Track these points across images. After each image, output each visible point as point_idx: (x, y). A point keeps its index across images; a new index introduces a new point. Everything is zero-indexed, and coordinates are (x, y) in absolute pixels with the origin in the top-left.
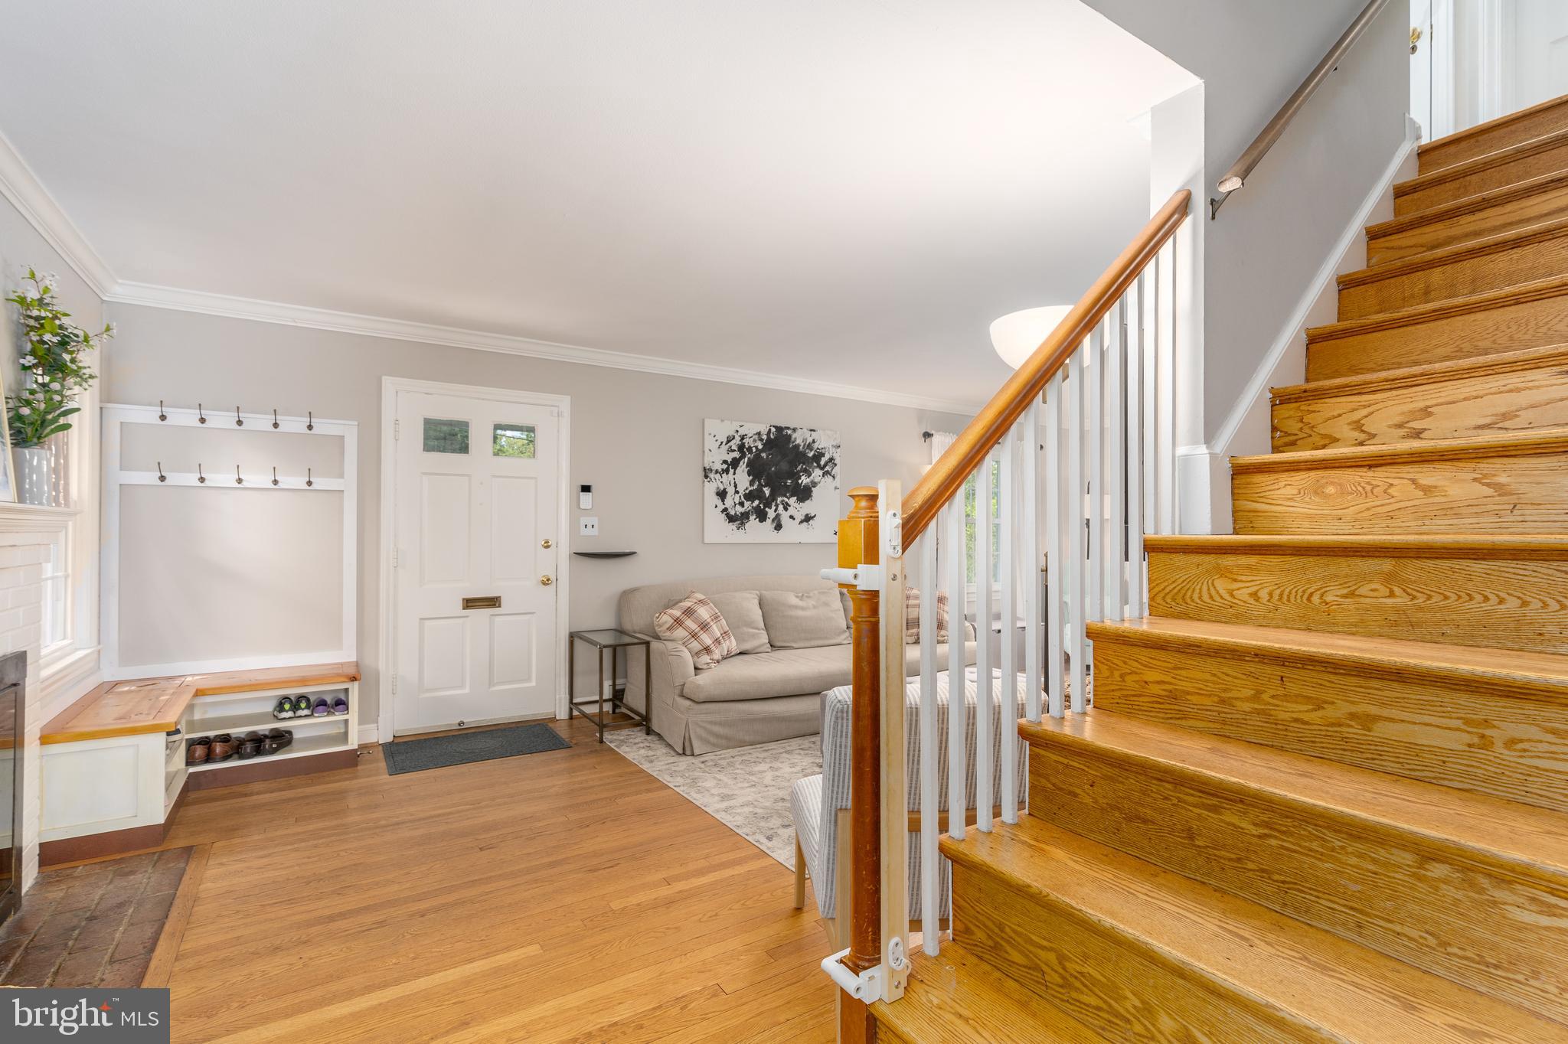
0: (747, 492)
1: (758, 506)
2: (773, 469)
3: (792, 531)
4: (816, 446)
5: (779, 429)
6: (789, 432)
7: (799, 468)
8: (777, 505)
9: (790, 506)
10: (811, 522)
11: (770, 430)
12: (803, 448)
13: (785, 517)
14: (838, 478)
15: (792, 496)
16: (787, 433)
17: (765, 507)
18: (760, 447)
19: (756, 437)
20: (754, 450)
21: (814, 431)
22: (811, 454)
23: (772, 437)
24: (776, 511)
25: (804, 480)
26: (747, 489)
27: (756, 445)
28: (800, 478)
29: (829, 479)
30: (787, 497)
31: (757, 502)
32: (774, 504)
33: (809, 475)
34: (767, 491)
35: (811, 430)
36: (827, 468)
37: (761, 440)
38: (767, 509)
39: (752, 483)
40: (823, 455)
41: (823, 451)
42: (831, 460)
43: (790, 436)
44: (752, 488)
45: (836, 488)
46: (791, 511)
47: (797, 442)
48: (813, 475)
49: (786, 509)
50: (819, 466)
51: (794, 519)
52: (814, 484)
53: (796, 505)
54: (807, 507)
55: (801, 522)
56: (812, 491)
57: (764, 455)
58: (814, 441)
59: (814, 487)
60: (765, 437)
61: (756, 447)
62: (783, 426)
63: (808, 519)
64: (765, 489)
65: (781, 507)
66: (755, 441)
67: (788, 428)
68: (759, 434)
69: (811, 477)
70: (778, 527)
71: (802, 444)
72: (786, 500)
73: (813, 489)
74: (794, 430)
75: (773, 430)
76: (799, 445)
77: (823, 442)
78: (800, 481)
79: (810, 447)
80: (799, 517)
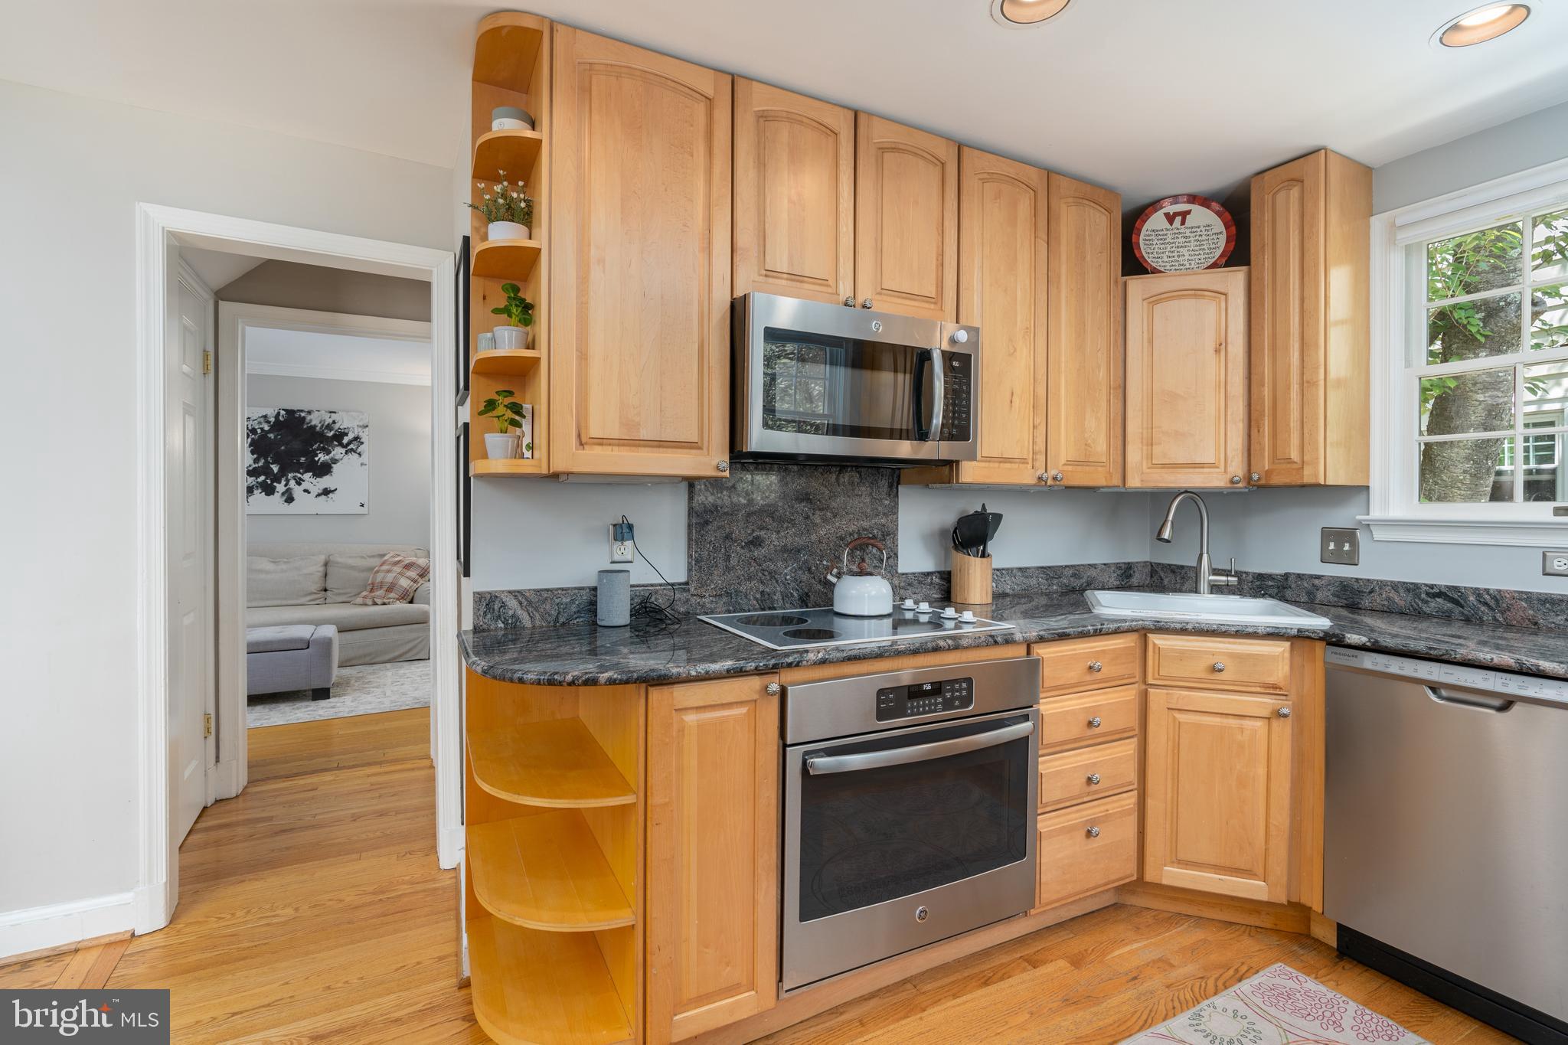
0: (251, 468)
1: (264, 481)
2: (283, 448)
3: (305, 503)
4: (336, 426)
5: (290, 413)
6: (303, 414)
7: (315, 446)
8: (288, 481)
9: (304, 481)
10: (331, 495)
11: (279, 413)
12: (320, 428)
13: (297, 491)
14: (365, 457)
15: (306, 472)
16: (300, 415)
17: (272, 482)
18: (267, 428)
19: (262, 420)
20: (259, 431)
21: (335, 413)
22: (331, 434)
23: (281, 418)
24: (286, 485)
25: (322, 457)
26: (250, 466)
27: (261, 426)
28: (317, 455)
29: (353, 457)
30: (300, 473)
31: (262, 478)
32: (283, 479)
33: (329, 453)
34: (275, 468)
35: (331, 412)
36: (351, 446)
37: (268, 422)
38: (275, 484)
39: (256, 461)
40: (347, 434)
41: (346, 431)
42: (356, 438)
43: (304, 418)
44: (257, 465)
45: (362, 464)
46: (305, 485)
47: (313, 423)
48: (333, 453)
49: (299, 484)
50: (341, 445)
51: (309, 493)
52: (335, 461)
53: (312, 480)
54: (325, 482)
55: (319, 495)
56: (331, 467)
57: (271, 436)
58: (334, 422)
59: (335, 463)
60: (272, 420)
61: (262, 429)
62: (296, 409)
63: (326, 492)
64: (272, 466)
65: (292, 483)
66: (260, 423)
67: (302, 411)
68: (265, 417)
69: (331, 455)
70: (290, 499)
71: (320, 425)
72: (299, 475)
73: (333, 465)
74: (309, 412)
75: (283, 412)
76: (315, 426)
77: (344, 422)
78: (316, 459)
79: (329, 427)
80: (315, 491)
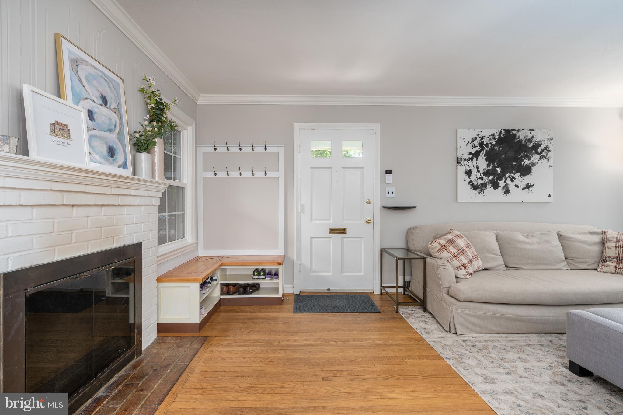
0: (485, 171)
1: (493, 179)
2: (503, 156)
3: (516, 194)
4: (534, 140)
5: (507, 131)
6: (515, 132)
7: (522, 155)
8: (506, 179)
9: (515, 179)
10: (531, 189)
11: (501, 132)
12: (525, 142)
13: (511, 185)
14: (551, 160)
15: (517, 172)
16: (513, 133)
17: (497, 180)
18: (494, 143)
19: (491, 137)
20: (490, 145)
21: (533, 130)
22: (530, 145)
23: (502, 136)
24: (505, 182)
25: (526, 162)
26: (485, 169)
27: (491, 142)
28: (522, 161)
29: (544, 161)
30: (513, 173)
31: (492, 177)
32: (503, 178)
33: (529, 159)
34: (499, 170)
35: (531, 130)
36: (543, 154)
37: (495, 139)
38: (499, 181)
39: (488, 165)
40: (540, 145)
41: (540, 143)
42: (546, 148)
43: (515, 135)
44: (488, 169)
45: (550, 166)
46: (516, 182)
47: (521, 138)
48: (532, 158)
49: (512, 181)
50: (537, 153)
51: (518, 187)
52: (533, 164)
53: (520, 178)
54: (528, 179)
55: (524, 189)
56: (531, 169)
57: (497, 148)
58: (533, 137)
59: (533, 166)
60: (497, 137)
61: (491, 144)
62: (510, 129)
63: (528, 186)
64: (497, 169)
65: (509, 180)
66: (490, 140)
67: (514, 130)
68: (493, 135)
69: (531, 160)
70: (507, 192)
71: (524, 139)
72: (512, 175)
73: (532, 167)
74: (518, 131)
75: (503, 132)
76: (522, 140)
77: (540, 136)
78: (522, 163)
79: (530, 141)
80: (522, 185)
